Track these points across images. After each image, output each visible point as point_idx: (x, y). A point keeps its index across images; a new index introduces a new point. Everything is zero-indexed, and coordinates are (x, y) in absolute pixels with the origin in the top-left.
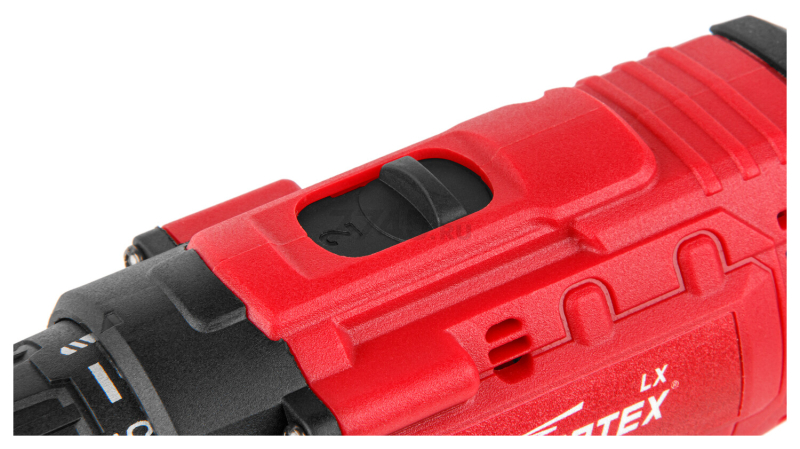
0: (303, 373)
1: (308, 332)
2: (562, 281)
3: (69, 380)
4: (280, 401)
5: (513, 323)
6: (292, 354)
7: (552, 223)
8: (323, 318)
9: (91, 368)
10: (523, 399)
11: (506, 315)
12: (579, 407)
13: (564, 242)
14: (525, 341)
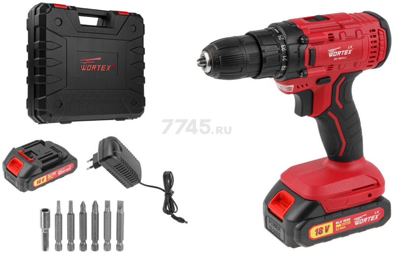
0: (303, 33)
1: (304, 28)
2: (339, 30)
3: (272, 30)
6: (302, 30)
7: (338, 23)
8: (306, 28)
11: (331, 33)
12: (339, 48)
13: (340, 27)
14: (333, 37)
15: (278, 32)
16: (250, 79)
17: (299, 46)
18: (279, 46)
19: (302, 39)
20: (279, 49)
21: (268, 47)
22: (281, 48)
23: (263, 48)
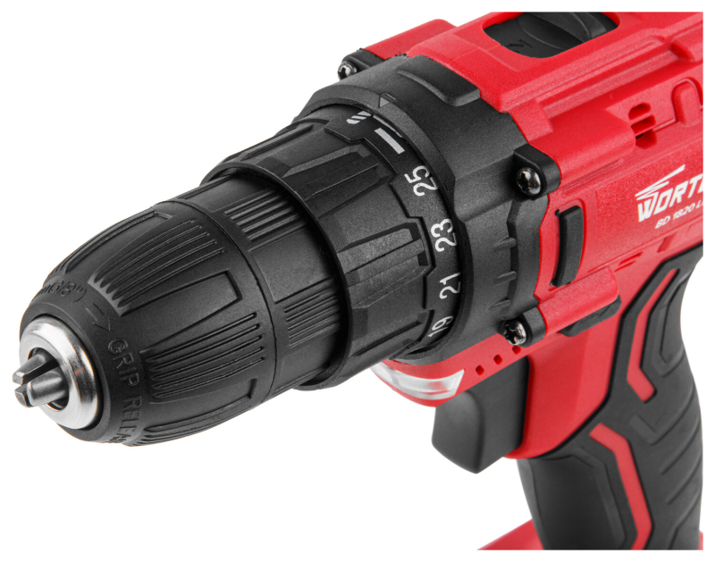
0: (524, 135)
1: (522, 107)
2: (670, 80)
3: (364, 139)
4: (512, 153)
5: (643, 108)
6: (514, 121)
7: (661, 39)
8: (529, 98)
9: (376, 131)
10: (652, 160)
11: (640, 101)
12: (682, 169)
13: (665, 54)
14: (650, 121)
15: (399, 149)
16: (293, 398)
17: (513, 212)
18: (419, 230)
19: (528, 175)
20: (420, 246)
21: (369, 251)
22: (429, 241)
23: (346, 261)
